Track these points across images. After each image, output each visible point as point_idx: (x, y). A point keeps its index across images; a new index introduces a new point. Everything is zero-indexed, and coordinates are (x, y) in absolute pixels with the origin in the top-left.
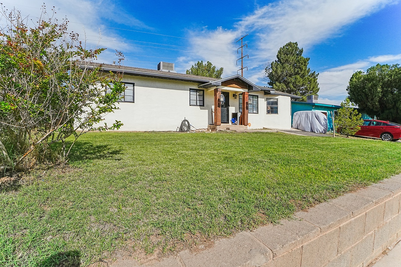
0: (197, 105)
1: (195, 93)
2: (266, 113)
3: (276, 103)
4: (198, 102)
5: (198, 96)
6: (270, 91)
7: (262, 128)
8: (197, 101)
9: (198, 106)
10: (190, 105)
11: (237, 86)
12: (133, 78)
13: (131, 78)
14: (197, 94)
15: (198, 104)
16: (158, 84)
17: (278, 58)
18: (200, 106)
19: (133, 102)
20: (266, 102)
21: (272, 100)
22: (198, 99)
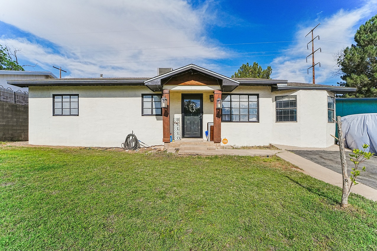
0: (152, 115)
1: (150, 100)
2: (275, 121)
3: (294, 104)
4: (154, 110)
5: (154, 103)
6: (276, 85)
7: (268, 145)
8: (152, 109)
9: (154, 115)
10: (143, 116)
11: (197, 82)
12: (77, 89)
13: (75, 89)
14: (152, 100)
15: (154, 113)
16: (102, 92)
17: (356, 40)
18: (156, 115)
19: (78, 115)
20: (275, 103)
21: (286, 99)
22: (154, 107)
